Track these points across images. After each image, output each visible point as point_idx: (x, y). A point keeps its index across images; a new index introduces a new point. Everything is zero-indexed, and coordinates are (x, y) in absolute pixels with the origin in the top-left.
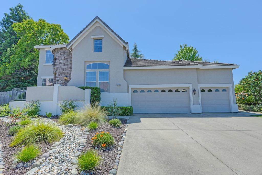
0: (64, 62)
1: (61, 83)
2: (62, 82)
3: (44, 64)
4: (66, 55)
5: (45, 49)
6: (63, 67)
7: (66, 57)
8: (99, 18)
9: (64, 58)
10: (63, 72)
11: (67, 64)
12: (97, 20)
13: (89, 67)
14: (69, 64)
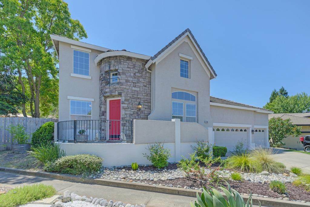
0: (135, 82)
1: (132, 113)
2: (134, 112)
3: (72, 75)
4: (137, 71)
5: (72, 47)
6: (134, 89)
7: (137, 74)
8: (190, 33)
9: (135, 74)
10: (135, 96)
11: (139, 85)
12: (188, 33)
13: (174, 96)
14: (142, 85)
